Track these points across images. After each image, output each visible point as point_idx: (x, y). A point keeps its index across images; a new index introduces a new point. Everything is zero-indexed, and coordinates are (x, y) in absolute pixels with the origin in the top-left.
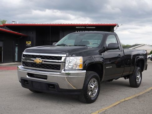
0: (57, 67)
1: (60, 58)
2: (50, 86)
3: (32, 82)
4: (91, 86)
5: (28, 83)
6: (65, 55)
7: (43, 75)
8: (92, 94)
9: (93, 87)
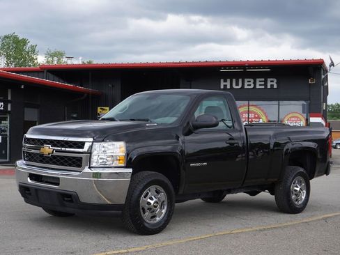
0: (76, 162)
1: (82, 145)
2: (66, 199)
3: (37, 190)
4: (149, 200)
5: (30, 194)
6: (91, 140)
7: (53, 178)
8: (154, 217)
9: (152, 202)
